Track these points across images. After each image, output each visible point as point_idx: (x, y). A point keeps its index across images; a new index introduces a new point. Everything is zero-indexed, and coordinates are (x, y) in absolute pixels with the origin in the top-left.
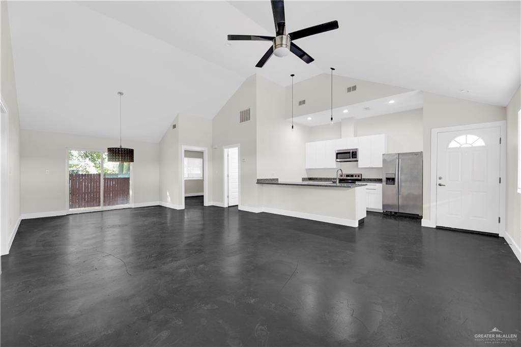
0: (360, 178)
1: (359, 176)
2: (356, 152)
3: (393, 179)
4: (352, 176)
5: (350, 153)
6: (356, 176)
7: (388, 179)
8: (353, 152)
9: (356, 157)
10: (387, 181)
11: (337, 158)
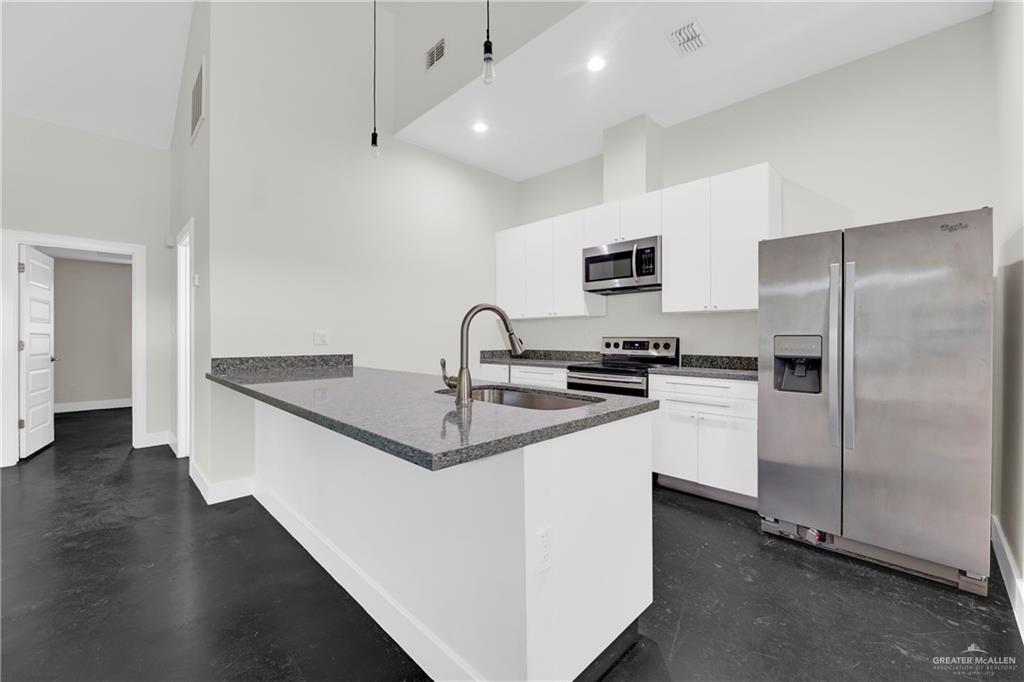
0: (671, 353)
1: (667, 346)
2: (653, 250)
3: (815, 365)
4: (643, 345)
5: (628, 255)
6: (656, 346)
7: (786, 363)
8: (640, 252)
9: (652, 272)
10: (779, 373)
11: (587, 279)
